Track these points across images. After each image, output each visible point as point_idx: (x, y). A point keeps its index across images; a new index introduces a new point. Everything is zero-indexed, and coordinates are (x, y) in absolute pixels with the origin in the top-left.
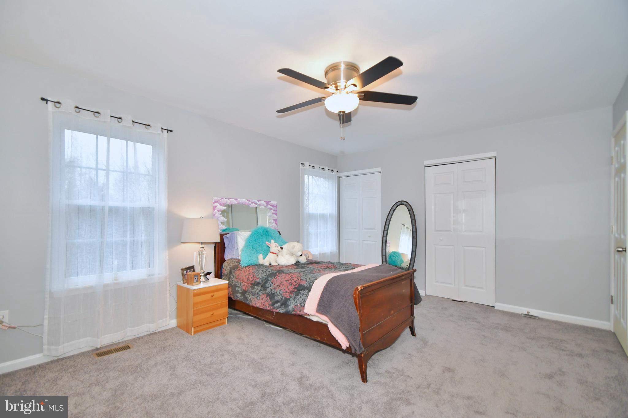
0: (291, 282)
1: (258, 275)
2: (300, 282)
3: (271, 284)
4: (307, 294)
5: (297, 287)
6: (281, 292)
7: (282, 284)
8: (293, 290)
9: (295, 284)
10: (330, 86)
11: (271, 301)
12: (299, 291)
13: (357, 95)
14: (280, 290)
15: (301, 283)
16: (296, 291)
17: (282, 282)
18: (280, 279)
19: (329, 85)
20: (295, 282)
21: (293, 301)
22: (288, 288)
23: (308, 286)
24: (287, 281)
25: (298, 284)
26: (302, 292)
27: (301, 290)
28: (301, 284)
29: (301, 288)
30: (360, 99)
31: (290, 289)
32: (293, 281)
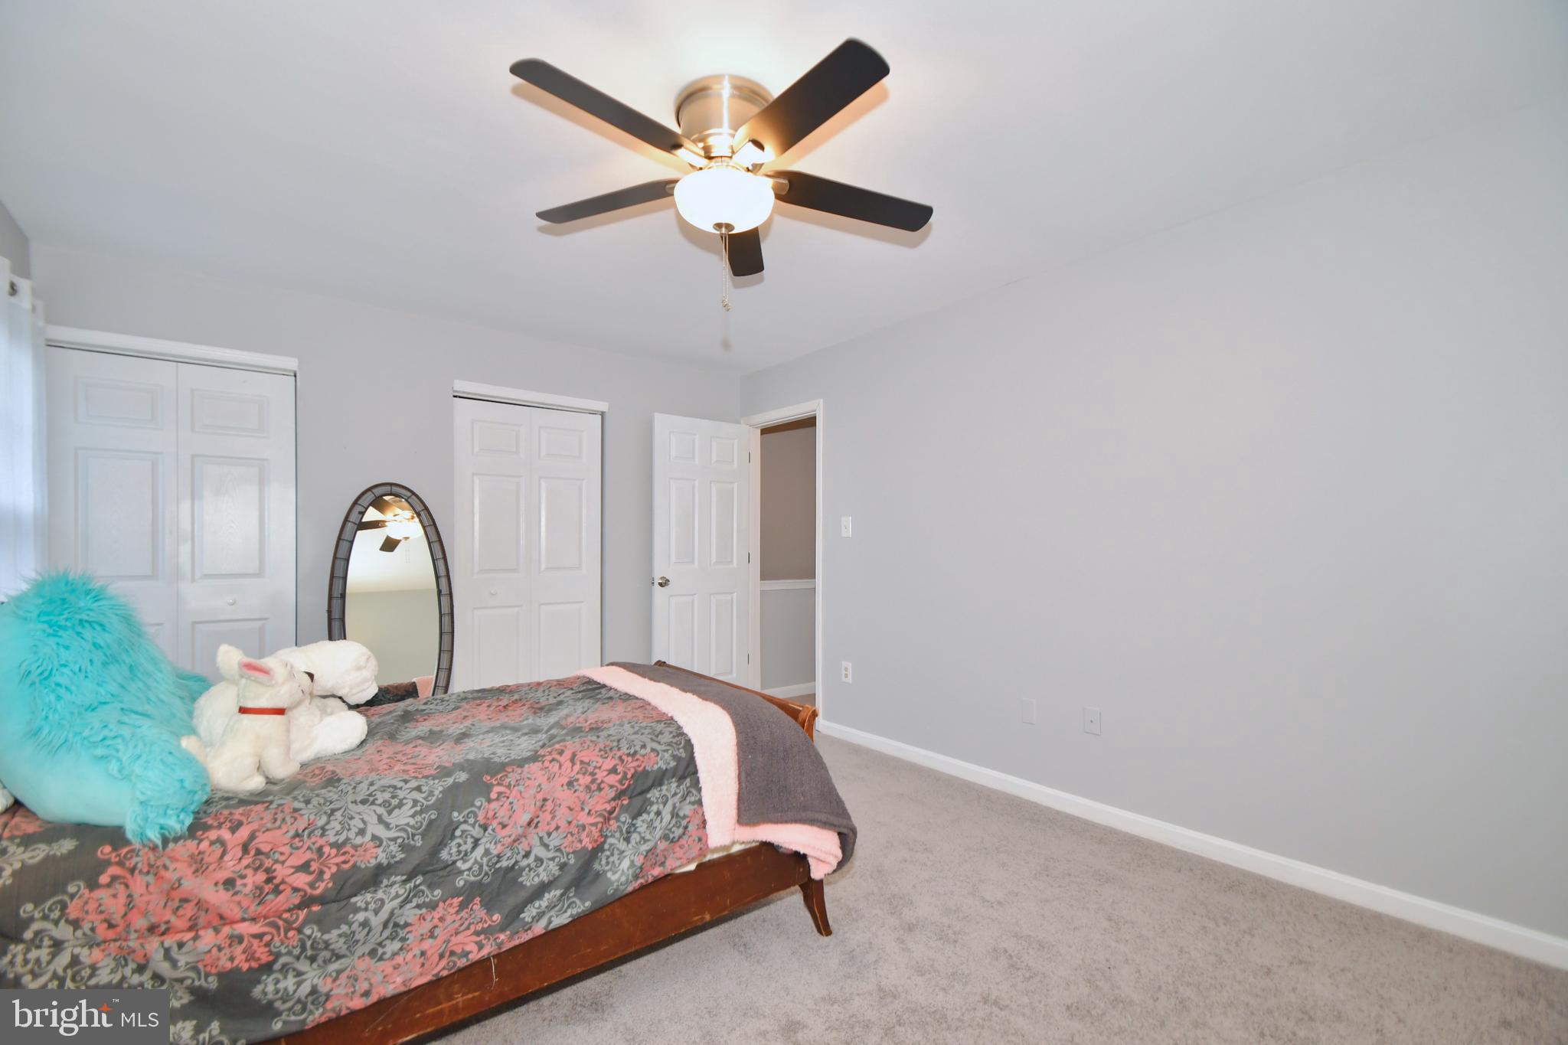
0: (593, 781)
1: (362, 832)
2: (635, 764)
3: (476, 832)
4: (678, 791)
5: (629, 785)
6: (554, 842)
7: (549, 806)
8: (613, 804)
9: (613, 779)
10: (687, 144)
11: (490, 911)
12: (640, 798)
13: (770, 182)
14: (549, 834)
15: (639, 766)
16: (625, 802)
17: (545, 800)
18: (533, 791)
19: (689, 139)
20: (613, 771)
21: (622, 845)
22: (583, 809)
23: (673, 764)
24: (570, 784)
25: (629, 776)
26: (654, 794)
27: (648, 790)
28: (640, 769)
29: (649, 782)
30: (778, 197)
31: (599, 808)
32: (600, 775)
